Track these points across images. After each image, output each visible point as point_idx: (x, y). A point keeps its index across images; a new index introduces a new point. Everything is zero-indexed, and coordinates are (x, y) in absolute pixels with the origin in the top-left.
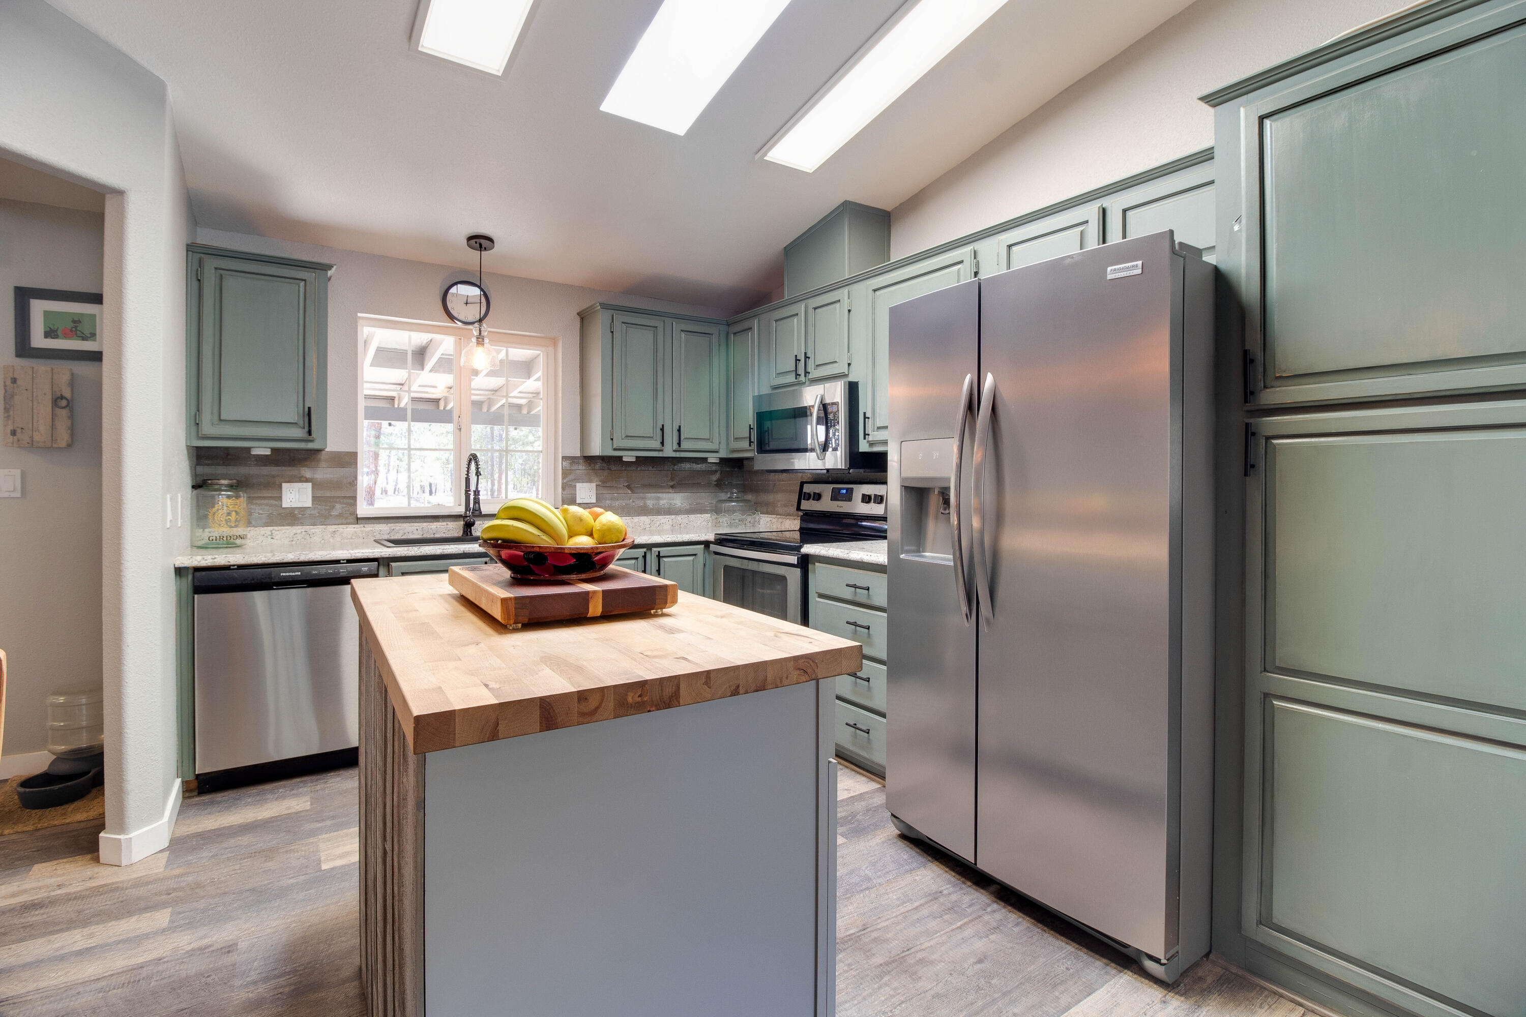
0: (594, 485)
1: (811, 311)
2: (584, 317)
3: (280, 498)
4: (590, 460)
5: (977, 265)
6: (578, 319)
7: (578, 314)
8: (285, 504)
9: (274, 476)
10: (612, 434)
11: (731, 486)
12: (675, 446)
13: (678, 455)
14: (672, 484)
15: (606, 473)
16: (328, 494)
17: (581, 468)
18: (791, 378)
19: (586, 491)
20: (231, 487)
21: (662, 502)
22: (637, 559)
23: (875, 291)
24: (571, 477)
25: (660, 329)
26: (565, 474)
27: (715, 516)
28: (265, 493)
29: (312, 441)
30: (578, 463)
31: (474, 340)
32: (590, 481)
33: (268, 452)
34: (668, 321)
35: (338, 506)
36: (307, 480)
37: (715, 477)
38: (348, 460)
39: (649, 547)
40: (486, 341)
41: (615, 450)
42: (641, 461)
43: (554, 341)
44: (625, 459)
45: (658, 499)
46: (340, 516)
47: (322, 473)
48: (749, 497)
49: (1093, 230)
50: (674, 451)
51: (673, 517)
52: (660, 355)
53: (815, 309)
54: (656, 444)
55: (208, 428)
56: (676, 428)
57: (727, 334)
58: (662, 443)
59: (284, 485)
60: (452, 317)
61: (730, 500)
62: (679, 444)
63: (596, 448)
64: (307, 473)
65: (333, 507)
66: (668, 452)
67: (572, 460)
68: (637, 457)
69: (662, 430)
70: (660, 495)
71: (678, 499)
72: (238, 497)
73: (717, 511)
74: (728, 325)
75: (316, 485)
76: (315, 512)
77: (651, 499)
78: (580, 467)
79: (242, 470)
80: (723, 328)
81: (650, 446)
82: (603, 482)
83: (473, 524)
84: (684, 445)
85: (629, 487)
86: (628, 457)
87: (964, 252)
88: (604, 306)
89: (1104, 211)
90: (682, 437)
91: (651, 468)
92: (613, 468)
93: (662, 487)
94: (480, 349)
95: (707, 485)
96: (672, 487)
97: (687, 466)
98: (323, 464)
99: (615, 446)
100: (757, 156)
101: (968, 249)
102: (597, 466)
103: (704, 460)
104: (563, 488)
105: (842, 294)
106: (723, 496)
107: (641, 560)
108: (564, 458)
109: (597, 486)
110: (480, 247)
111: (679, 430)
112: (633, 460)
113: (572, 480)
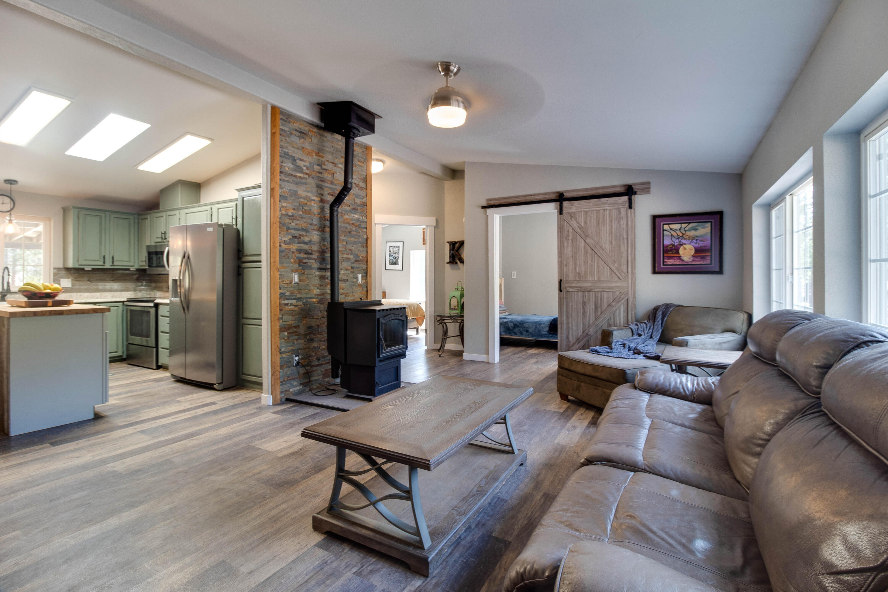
0: (70, 280)
1: (167, 216)
2: (65, 210)
4: (68, 269)
5: (212, 212)
6: (62, 210)
7: (62, 208)
10: (78, 258)
11: (144, 280)
12: (111, 264)
13: (114, 267)
14: (112, 279)
15: (77, 275)
17: (63, 272)
18: (160, 240)
19: (66, 283)
21: (107, 287)
23: (186, 214)
24: (58, 276)
25: (103, 218)
26: (55, 275)
27: (134, 293)
31: (7, 221)
32: (68, 278)
34: (108, 214)
37: (135, 277)
42: (94, 270)
43: (50, 219)
44: (86, 269)
45: (105, 285)
48: (153, 285)
49: (234, 209)
50: (111, 266)
51: (113, 293)
52: (103, 227)
53: (169, 216)
54: (101, 263)
56: (111, 257)
57: (138, 219)
58: (104, 263)
61: (142, 286)
62: (113, 263)
63: (71, 264)
66: (108, 266)
67: (59, 269)
68: (92, 268)
69: (104, 257)
71: (116, 285)
73: (135, 290)
74: (139, 215)
77: (101, 285)
80: (136, 216)
81: (99, 264)
82: (75, 278)
83: (5, 295)
84: (115, 263)
85: (89, 280)
86: (87, 268)
87: (208, 208)
88: (74, 207)
89: (237, 204)
90: (115, 260)
91: (101, 273)
92: (81, 272)
93: (107, 281)
94: (10, 225)
95: (131, 280)
96: (112, 280)
97: (121, 272)
99: (80, 264)
100: (135, 168)
101: (209, 207)
102: (72, 272)
103: (128, 269)
104: (54, 280)
105: (177, 212)
106: (140, 284)
108: (54, 268)
109: (72, 280)
110: (11, 184)
111: (113, 257)
112: (90, 269)
113: (59, 278)
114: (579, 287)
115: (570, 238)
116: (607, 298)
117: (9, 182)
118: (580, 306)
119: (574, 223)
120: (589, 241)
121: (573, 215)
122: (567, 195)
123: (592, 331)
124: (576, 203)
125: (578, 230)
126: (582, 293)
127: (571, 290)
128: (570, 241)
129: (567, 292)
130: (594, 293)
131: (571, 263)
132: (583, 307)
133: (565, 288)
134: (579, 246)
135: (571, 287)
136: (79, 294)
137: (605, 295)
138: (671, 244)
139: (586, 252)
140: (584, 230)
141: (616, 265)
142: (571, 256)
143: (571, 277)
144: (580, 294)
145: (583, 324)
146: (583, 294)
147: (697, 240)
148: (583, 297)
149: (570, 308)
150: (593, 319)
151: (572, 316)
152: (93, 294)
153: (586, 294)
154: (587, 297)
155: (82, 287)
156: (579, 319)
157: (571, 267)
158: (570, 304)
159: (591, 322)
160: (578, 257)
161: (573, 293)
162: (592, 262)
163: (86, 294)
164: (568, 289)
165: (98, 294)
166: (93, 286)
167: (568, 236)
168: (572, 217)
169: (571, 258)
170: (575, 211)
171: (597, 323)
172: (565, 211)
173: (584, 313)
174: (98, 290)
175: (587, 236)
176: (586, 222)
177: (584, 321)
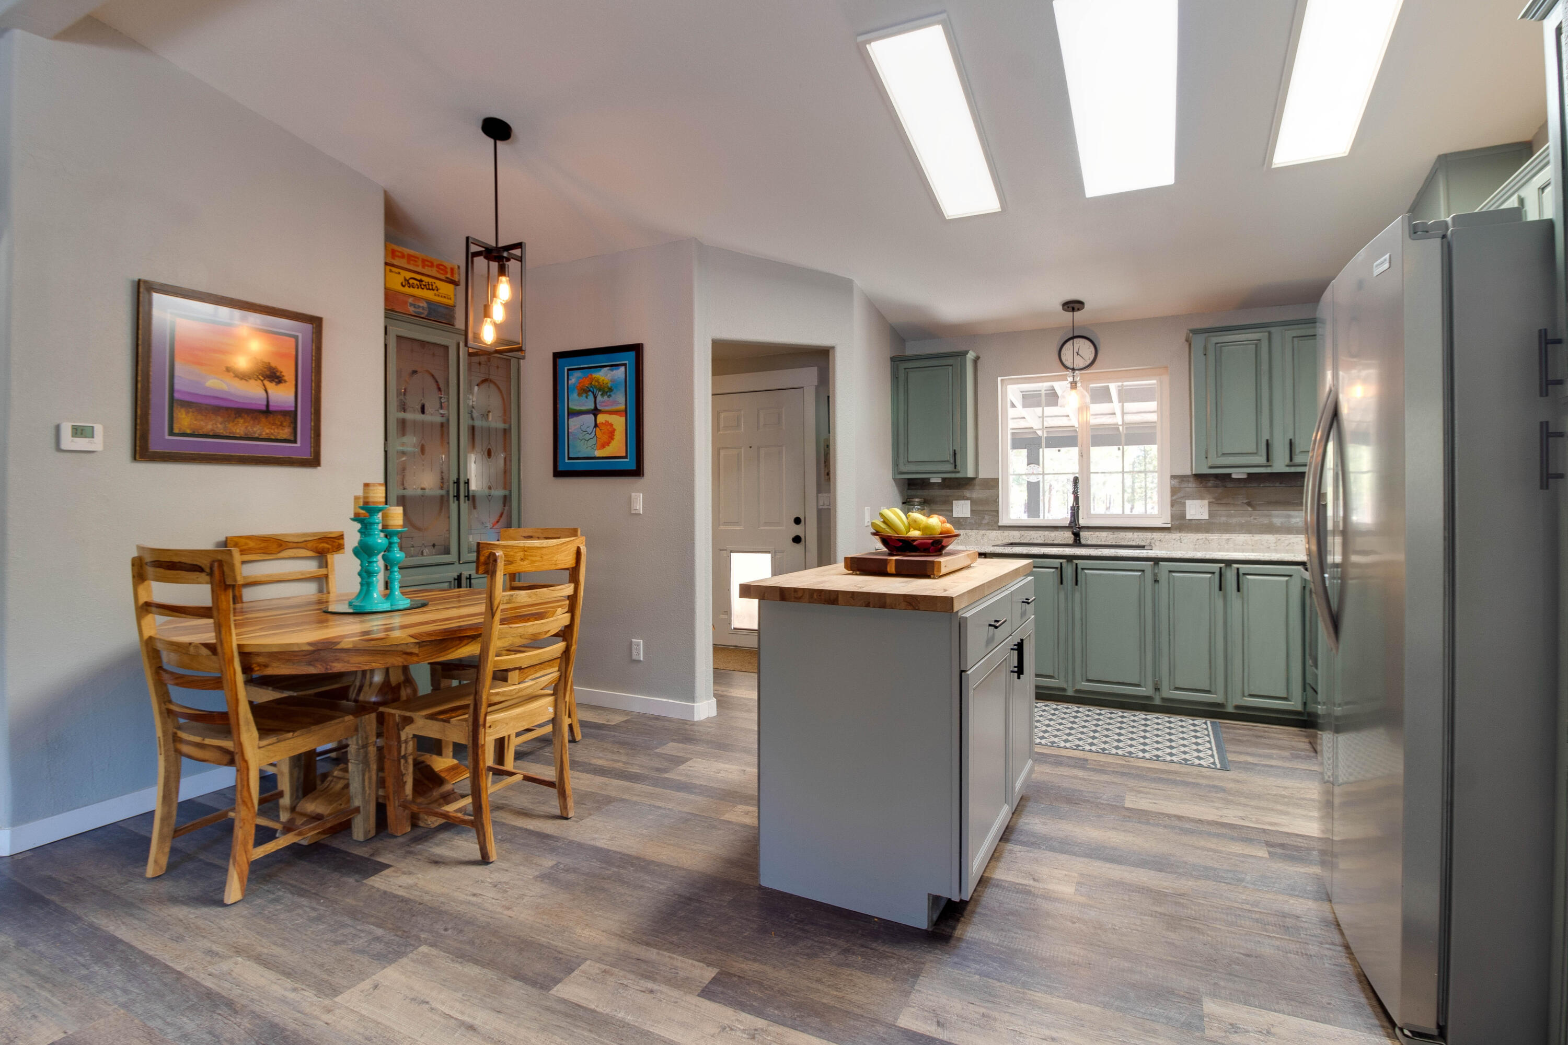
0: (1206, 502)
2: (1192, 340)
3: (951, 511)
4: (1198, 478)
6: (1185, 339)
7: (1187, 335)
8: (955, 515)
9: (948, 496)
10: (1207, 452)
12: (1287, 461)
13: (1293, 470)
15: (1220, 490)
16: (980, 508)
17: (1192, 486)
19: (1197, 509)
20: (920, 504)
21: (1293, 521)
22: (1213, 573)
24: (1180, 495)
25: (1265, 343)
26: (1174, 491)
28: (944, 508)
29: (958, 472)
30: (1188, 482)
32: (1202, 498)
33: (939, 481)
34: (1277, 331)
35: (987, 517)
36: (967, 499)
38: (992, 484)
39: (1229, 563)
40: (1079, 385)
41: (1211, 467)
44: (1234, 476)
45: (1289, 516)
46: (987, 524)
47: (977, 493)
50: (1288, 466)
52: (1265, 367)
54: (1262, 460)
55: (903, 468)
56: (1285, 441)
58: (1268, 460)
59: (954, 502)
60: (1066, 368)
62: (1291, 459)
64: (967, 493)
65: (983, 518)
66: (1276, 467)
67: (1182, 478)
68: (1249, 474)
69: (1268, 444)
70: (1292, 513)
72: (924, 509)
75: (974, 502)
76: (973, 521)
78: (1190, 485)
79: (926, 493)
81: (1257, 462)
82: (1217, 499)
83: (1081, 534)
84: (1298, 459)
85: (1249, 504)
86: (1238, 474)
90: (1297, 450)
91: (1270, 484)
92: (1229, 485)
94: (1074, 392)
98: (977, 487)
99: (1210, 464)
100: (1269, 168)
102: (1210, 484)
104: (1172, 506)
107: (1217, 575)
108: (1173, 477)
109: (1210, 503)
110: (1073, 310)
111: (1291, 443)
112: (1245, 476)
113: (1182, 498)
117: (1073, 306)
136: (1226, 536)
152: (1257, 537)
155: (1234, 520)
163: (1241, 538)
165: (1270, 538)
166: (1259, 517)
174: (1270, 529)
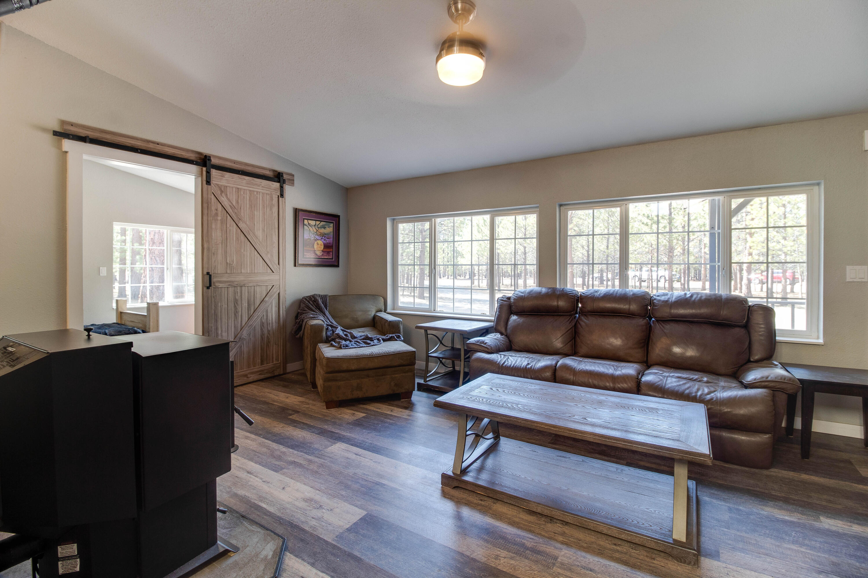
114: (230, 282)
115: (219, 218)
116: (260, 292)
118: (231, 305)
119: (223, 199)
120: (241, 225)
121: (223, 189)
122: (214, 161)
123: (245, 334)
124: (228, 175)
125: (230, 210)
126: (233, 288)
127: (221, 285)
128: (219, 222)
129: (216, 288)
130: (246, 287)
131: (220, 251)
132: (235, 306)
133: (214, 283)
134: (230, 230)
135: (220, 282)
137: (258, 289)
138: (309, 239)
139: (237, 239)
140: (236, 211)
141: (269, 256)
142: (221, 242)
143: (220, 269)
144: (231, 290)
145: (235, 327)
146: (234, 290)
147: (325, 237)
148: (235, 293)
149: (219, 309)
150: (245, 319)
151: (221, 319)
153: (239, 291)
154: (239, 294)
156: (230, 321)
157: (220, 257)
158: (219, 304)
159: (244, 324)
160: (228, 244)
161: (223, 290)
162: (244, 251)
164: (217, 284)
167: (216, 214)
168: (222, 192)
169: (220, 245)
170: (226, 184)
171: (251, 323)
172: (214, 181)
173: (236, 313)
175: (240, 219)
176: (237, 202)
177: (236, 323)
